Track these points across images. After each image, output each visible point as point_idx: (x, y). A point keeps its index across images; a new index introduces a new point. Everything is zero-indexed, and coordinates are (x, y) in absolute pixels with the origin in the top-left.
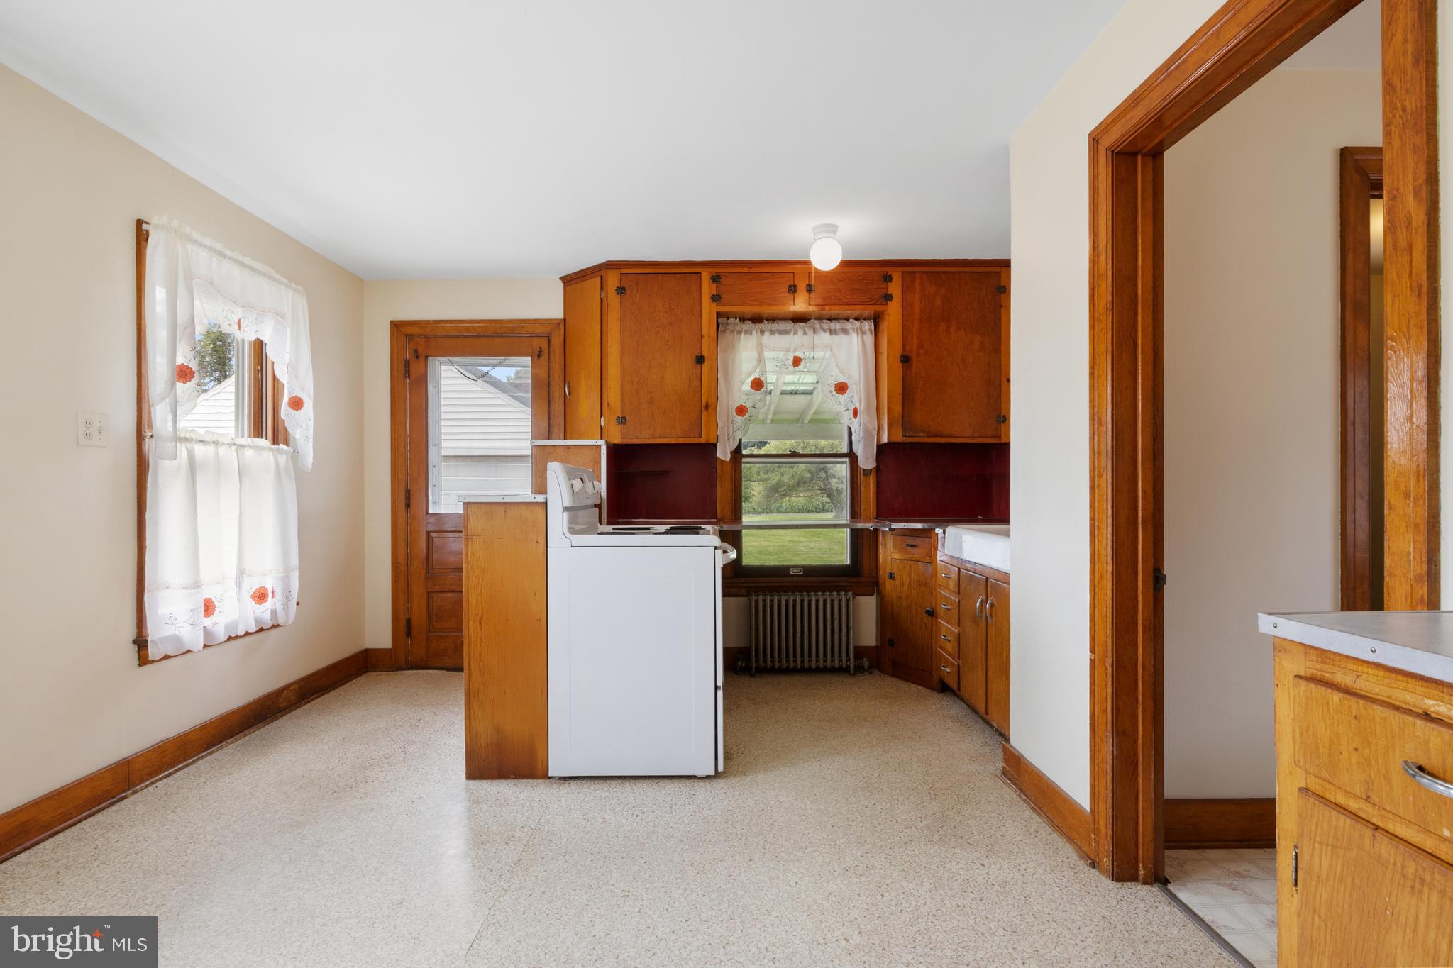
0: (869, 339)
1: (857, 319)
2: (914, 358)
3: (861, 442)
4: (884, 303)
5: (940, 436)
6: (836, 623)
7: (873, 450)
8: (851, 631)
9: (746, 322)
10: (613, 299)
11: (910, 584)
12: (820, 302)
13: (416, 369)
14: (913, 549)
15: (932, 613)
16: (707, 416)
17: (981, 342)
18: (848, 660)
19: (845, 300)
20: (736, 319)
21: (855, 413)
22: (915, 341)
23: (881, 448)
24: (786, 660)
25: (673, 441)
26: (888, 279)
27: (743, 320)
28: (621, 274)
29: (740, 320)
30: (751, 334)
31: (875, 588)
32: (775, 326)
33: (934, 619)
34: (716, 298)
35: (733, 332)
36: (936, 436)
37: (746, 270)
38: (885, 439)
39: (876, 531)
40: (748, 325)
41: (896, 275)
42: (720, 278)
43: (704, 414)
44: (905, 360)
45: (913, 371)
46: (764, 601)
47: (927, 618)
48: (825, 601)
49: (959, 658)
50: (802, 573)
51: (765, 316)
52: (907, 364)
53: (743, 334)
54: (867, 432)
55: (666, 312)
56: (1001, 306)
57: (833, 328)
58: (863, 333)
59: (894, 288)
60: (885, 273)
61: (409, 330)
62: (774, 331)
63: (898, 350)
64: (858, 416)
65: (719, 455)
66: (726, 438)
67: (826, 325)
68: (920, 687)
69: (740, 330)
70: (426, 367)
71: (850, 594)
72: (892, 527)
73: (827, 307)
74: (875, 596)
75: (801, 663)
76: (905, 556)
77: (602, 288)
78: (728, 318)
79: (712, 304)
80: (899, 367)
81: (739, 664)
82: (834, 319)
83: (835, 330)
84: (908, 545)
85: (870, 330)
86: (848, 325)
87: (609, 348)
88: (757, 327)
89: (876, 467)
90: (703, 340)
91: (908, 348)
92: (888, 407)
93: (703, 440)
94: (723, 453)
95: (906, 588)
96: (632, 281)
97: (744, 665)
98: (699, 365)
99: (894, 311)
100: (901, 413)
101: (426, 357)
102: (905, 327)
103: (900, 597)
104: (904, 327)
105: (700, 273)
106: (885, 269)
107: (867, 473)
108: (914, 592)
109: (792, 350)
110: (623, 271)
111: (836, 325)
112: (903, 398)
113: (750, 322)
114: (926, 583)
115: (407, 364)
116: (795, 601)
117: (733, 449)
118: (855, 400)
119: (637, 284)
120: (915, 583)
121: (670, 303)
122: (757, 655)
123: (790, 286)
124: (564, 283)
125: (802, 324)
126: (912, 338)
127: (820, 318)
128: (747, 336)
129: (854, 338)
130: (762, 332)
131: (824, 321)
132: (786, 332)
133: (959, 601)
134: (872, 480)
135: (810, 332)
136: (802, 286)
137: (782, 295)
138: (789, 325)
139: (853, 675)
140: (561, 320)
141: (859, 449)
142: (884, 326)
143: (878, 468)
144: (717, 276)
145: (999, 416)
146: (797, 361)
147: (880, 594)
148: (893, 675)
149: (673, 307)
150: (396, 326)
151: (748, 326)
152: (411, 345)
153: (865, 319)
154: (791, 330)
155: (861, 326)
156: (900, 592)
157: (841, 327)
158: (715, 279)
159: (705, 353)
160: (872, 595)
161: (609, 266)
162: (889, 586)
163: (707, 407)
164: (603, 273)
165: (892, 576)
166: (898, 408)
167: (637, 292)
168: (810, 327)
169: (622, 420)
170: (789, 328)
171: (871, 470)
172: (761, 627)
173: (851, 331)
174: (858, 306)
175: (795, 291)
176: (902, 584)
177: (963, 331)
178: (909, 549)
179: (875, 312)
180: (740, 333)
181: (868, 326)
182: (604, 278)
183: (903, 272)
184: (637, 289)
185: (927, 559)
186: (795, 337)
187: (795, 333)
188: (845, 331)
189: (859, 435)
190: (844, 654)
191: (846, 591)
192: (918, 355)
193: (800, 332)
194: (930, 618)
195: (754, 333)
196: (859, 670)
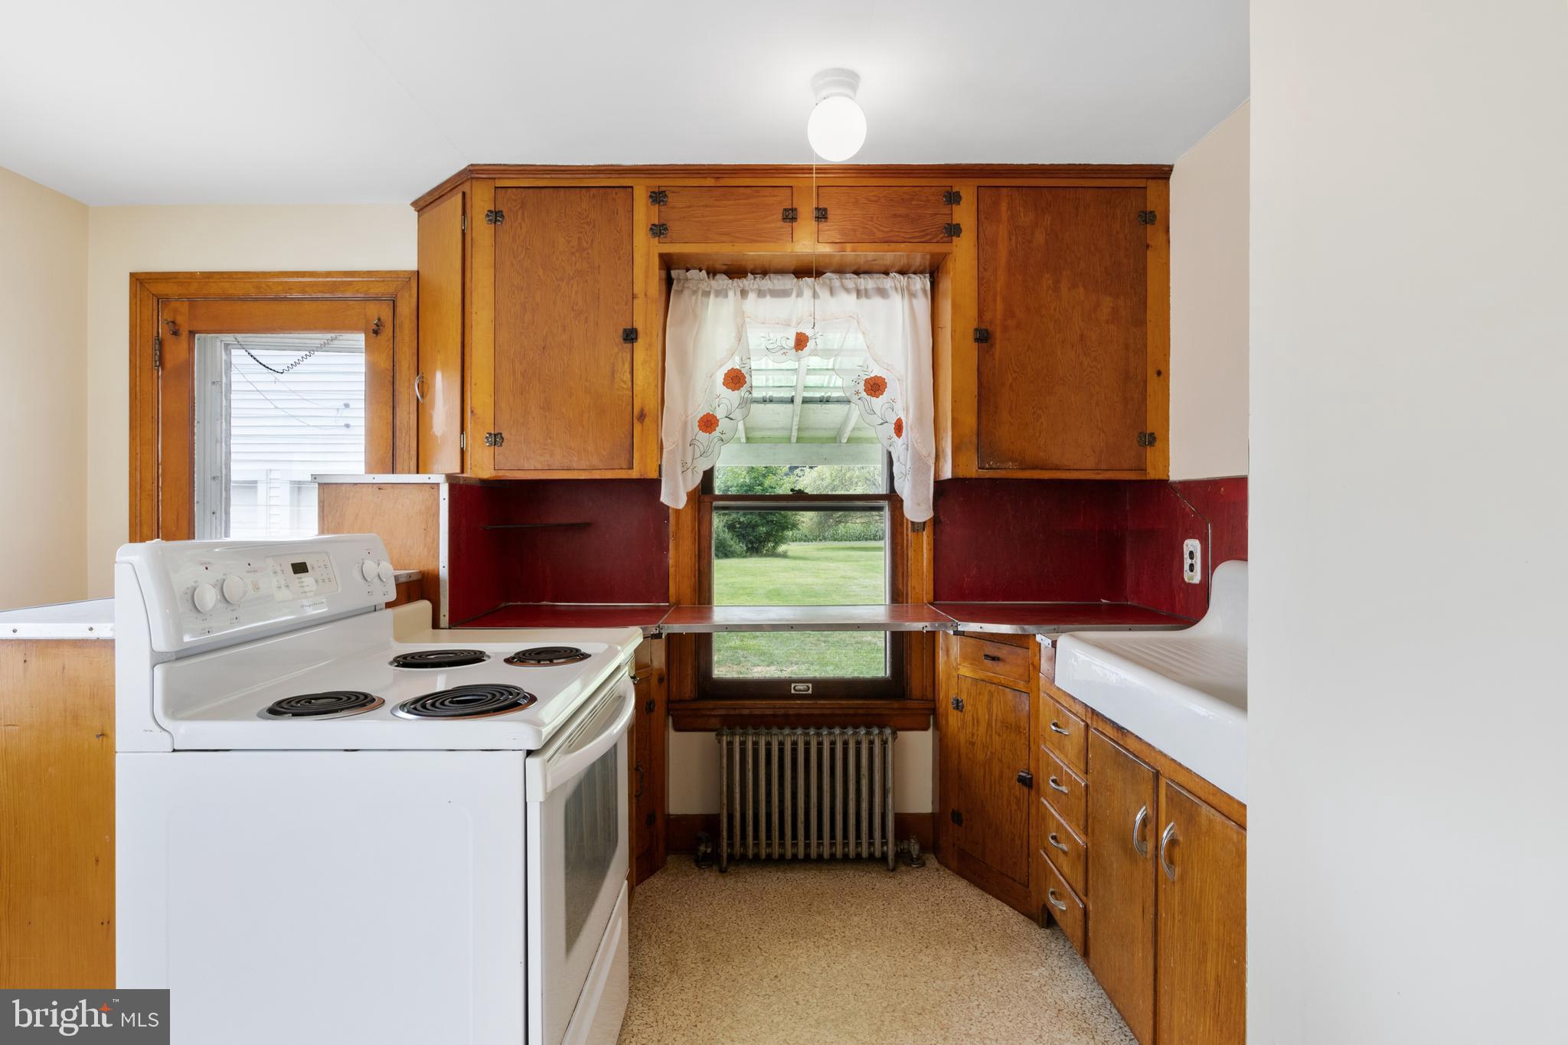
0: (923, 305)
1: (902, 272)
2: (998, 334)
3: (909, 477)
4: (946, 239)
5: (1042, 469)
6: (864, 782)
7: (928, 489)
8: (890, 795)
9: (718, 276)
10: (483, 231)
11: (989, 725)
12: (837, 238)
13: (175, 351)
14: (995, 663)
15: (1028, 782)
16: (642, 430)
17: (1113, 308)
18: (884, 844)
19: (880, 235)
20: (700, 271)
21: (899, 428)
22: (1000, 306)
23: (941, 488)
24: (780, 844)
25: (583, 476)
26: (953, 198)
27: (712, 272)
28: (496, 187)
29: (708, 274)
30: (726, 296)
31: (932, 717)
32: (766, 283)
33: (1033, 793)
34: (659, 230)
35: (695, 292)
36: (1035, 467)
37: (710, 182)
38: (947, 473)
39: (932, 635)
40: (722, 281)
41: (967, 191)
42: (666, 196)
43: (637, 428)
44: (983, 337)
45: (997, 357)
46: (743, 743)
47: (1019, 790)
48: (846, 743)
49: (1086, 895)
50: (810, 692)
51: (750, 267)
52: (985, 345)
53: (712, 296)
54: (918, 459)
55: (573, 254)
56: (1148, 246)
57: (862, 287)
58: (912, 295)
59: (964, 214)
60: (949, 189)
61: (161, 289)
62: (765, 290)
63: (970, 322)
64: (904, 434)
65: (665, 498)
66: (679, 470)
67: (851, 281)
68: (1007, 908)
69: (708, 289)
70: (191, 349)
71: (888, 731)
72: (960, 628)
73: (849, 246)
74: (930, 731)
75: (805, 849)
76: (981, 675)
77: (464, 213)
78: (688, 270)
79: (652, 239)
80: (971, 350)
81: (702, 848)
82: (866, 272)
83: (866, 290)
84: (987, 656)
85: (924, 291)
86: (888, 282)
87: (474, 315)
88: (735, 284)
89: (934, 516)
90: (635, 301)
91: (988, 316)
92: (954, 420)
93: (634, 474)
94: (674, 495)
95: (982, 729)
96: (516, 201)
97: (709, 850)
98: (629, 345)
99: (963, 254)
100: (975, 430)
101: (192, 333)
102: (983, 283)
103: (973, 744)
104: (980, 280)
105: (632, 187)
106: (948, 182)
107: (918, 528)
108: (996, 738)
109: (793, 324)
110: (499, 184)
111: (867, 282)
112: (979, 402)
113: (724, 277)
114: (1020, 727)
115: (160, 343)
116: (794, 744)
117: (691, 486)
118: (899, 407)
119: (523, 205)
120: (999, 724)
121: (579, 238)
122: (731, 836)
123: (785, 210)
124: (418, 211)
125: (809, 280)
126: (995, 300)
127: (840, 271)
128: (720, 299)
129: (897, 305)
130: (744, 293)
131: (848, 275)
132: (784, 293)
133: (1087, 786)
134: (926, 538)
135: (824, 294)
136: (806, 211)
137: (773, 225)
138: (788, 282)
139: (893, 870)
140: (412, 272)
141: (904, 488)
142: (946, 285)
143: (936, 521)
144: (660, 193)
145: (1142, 435)
146: (801, 342)
147: (937, 727)
148: (961, 873)
149: (585, 245)
150: (140, 282)
151: (720, 282)
152: (166, 311)
153: (915, 273)
154: (792, 289)
155: (908, 283)
156: (973, 735)
157: (875, 286)
158: (658, 197)
159: (639, 325)
160: (926, 729)
161: (473, 174)
162: (953, 719)
163: (642, 416)
164: (466, 187)
165: (958, 705)
166: (970, 420)
167: (523, 220)
168: (824, 283)
169: (496, 439)
170: (788, 287)
171: (924, 523)
172: (737, 790)
173: (892, 293)
174: (903, 245)
175: (794, 219)
176: (976, 721)
177: (1081, 289)
178: (988, 663)
179: (933, 255)
180: (707, 294)
181: (921, 283)
182: (468, 196)
183: (978, 187)
184: (523, 214)
185: (1021, 685)
186: (800, 300)
187: (800, 294)
188: (882, 293)
189: (905, 465)
190: (877, 834)
191: (881, 727)
192: (1005, 329)
193: (807, 293)
194: (1026, 790)
195: (731, 294)
196: (904, 859)
